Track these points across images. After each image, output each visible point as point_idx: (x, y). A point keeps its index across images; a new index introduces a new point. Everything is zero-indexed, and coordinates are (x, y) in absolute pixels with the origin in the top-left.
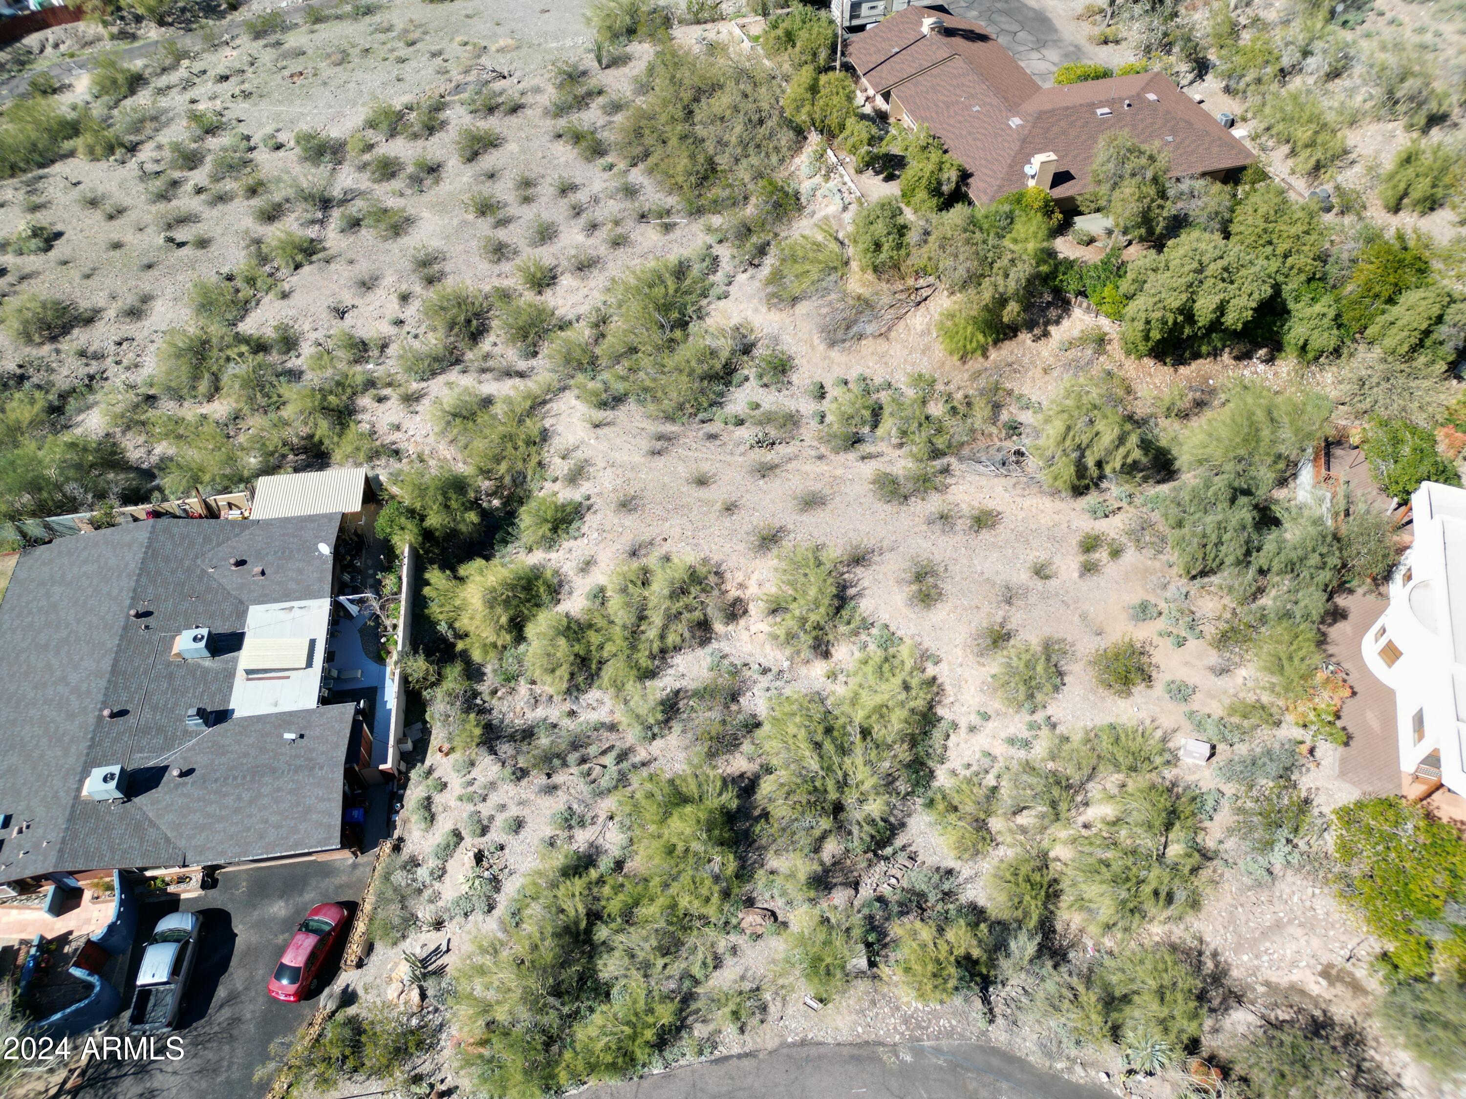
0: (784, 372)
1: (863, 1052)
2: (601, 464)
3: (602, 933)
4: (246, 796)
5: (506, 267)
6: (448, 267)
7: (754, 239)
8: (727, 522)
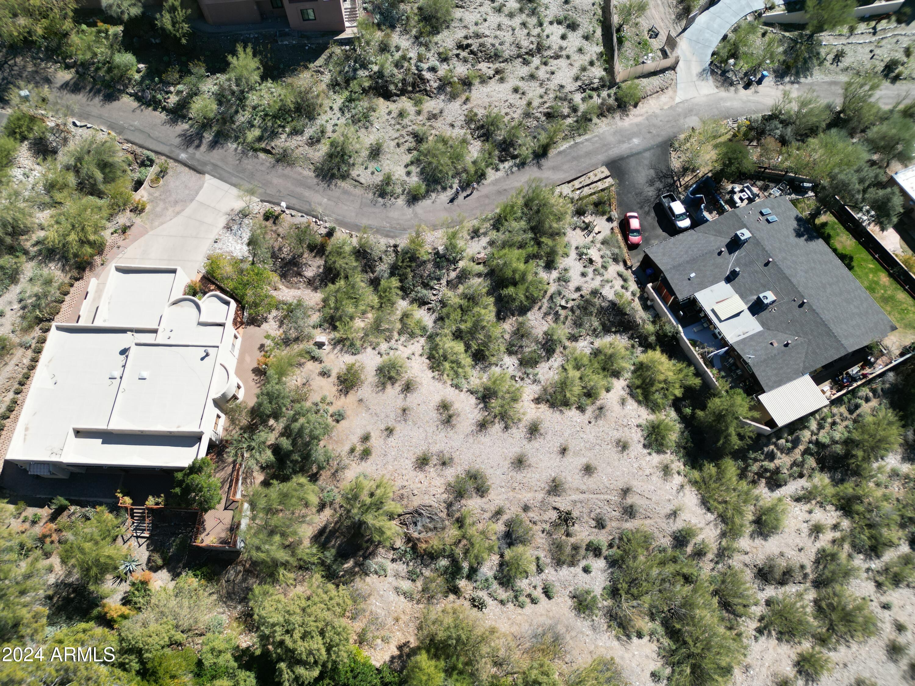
0: (578, 605)
2: (655, 478)
8: (561, 440)
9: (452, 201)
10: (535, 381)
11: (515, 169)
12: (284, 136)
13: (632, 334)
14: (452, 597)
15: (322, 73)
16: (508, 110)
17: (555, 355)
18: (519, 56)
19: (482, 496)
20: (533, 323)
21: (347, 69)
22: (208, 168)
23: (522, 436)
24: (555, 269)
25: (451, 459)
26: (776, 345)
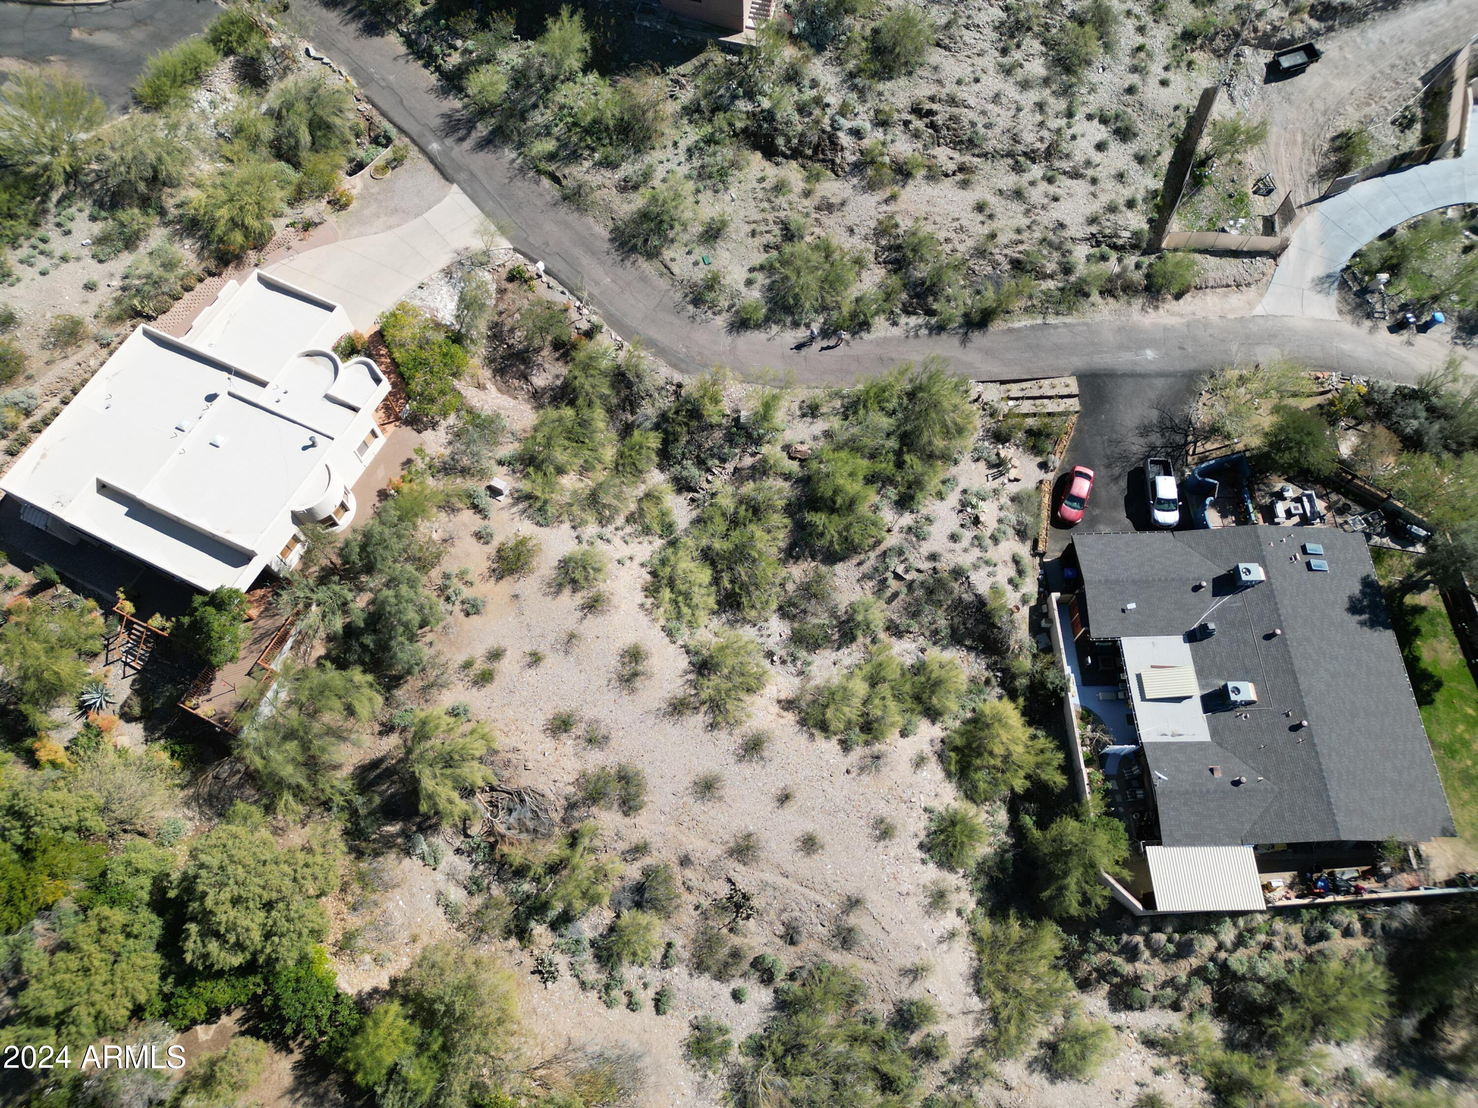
2: (912, 902)
4: (1147, 568)
8: (789, 780)
9: (799, 347)
10: (801, 673)
11: (924, 332)
12: (587, 164)
13: (996, 663)
14: (513, 942)
15: (682, 87)
16: (952, 235)
17: (854, 646)
18: (1010, 154)
19: (626, 814)
20: (838, 582)
21: (722, 91)
22: (462, 176)
23: (732, 749)
24: (912, 512)
25: (606, 738)
26: (1218, 775)
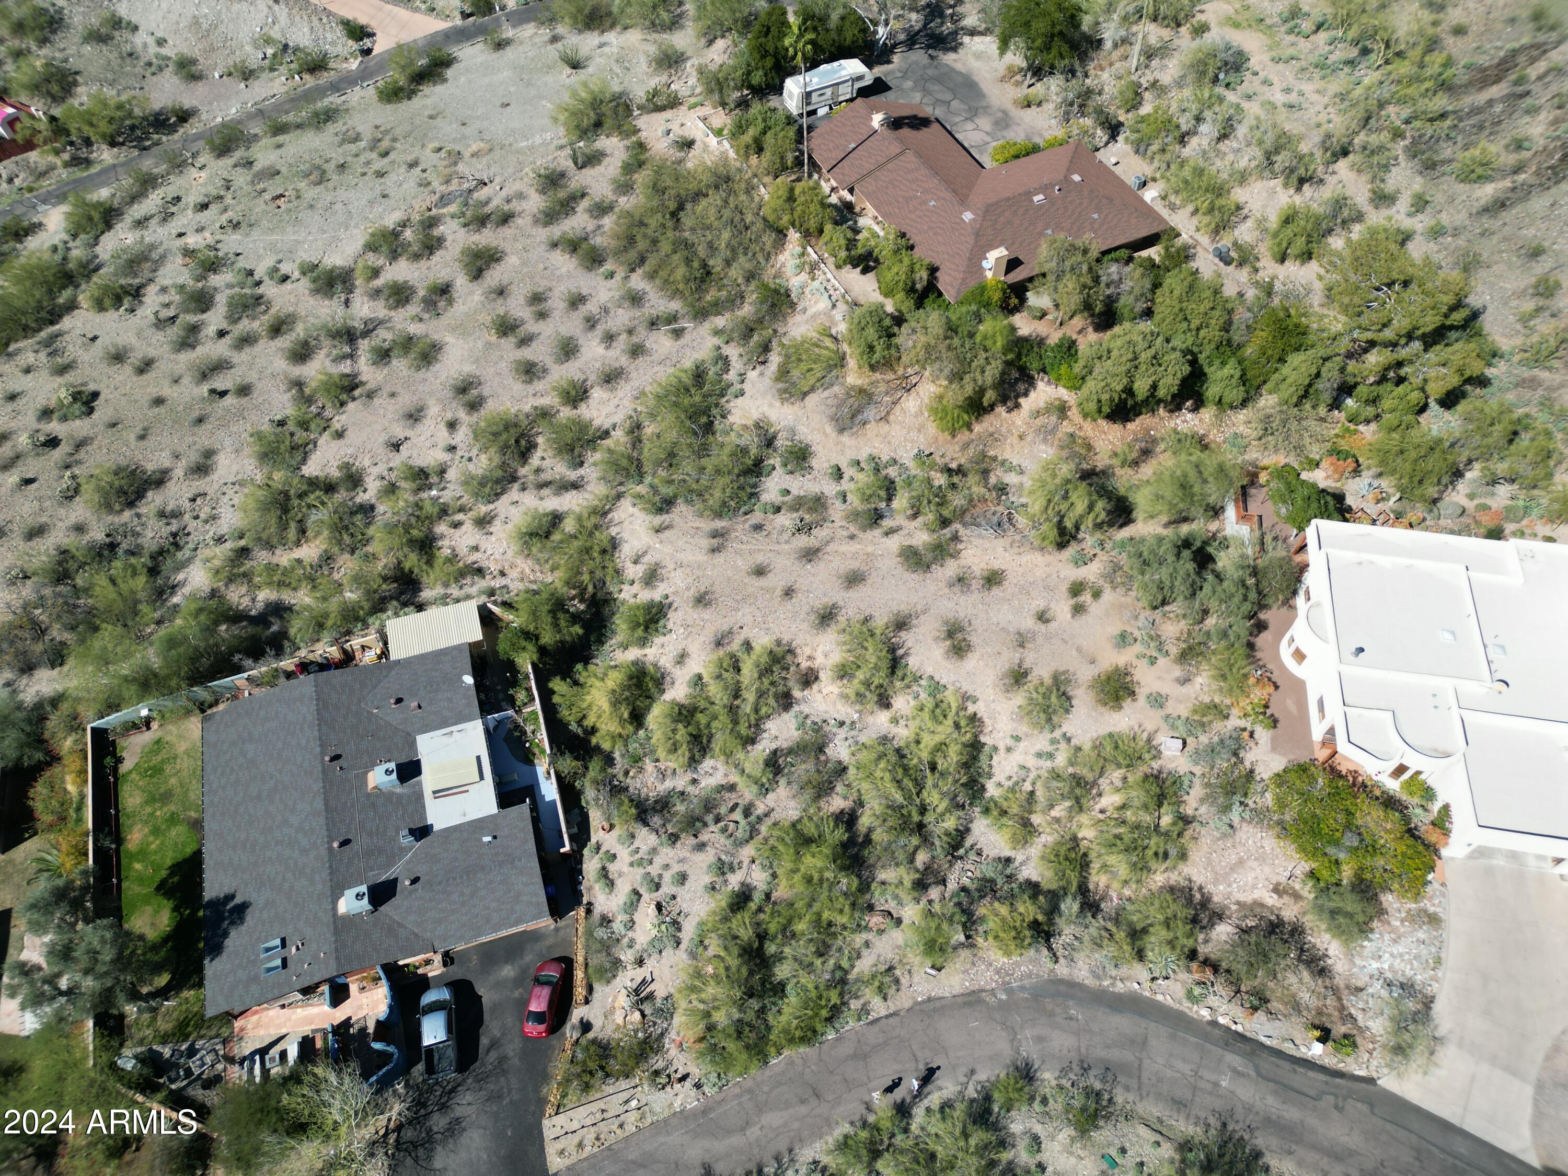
0: (804, 459)
1: (971, 998)
2: (671, 566)
3: (771, 948)
4: (467, 891)
5: (539, 386)
6: (486, 391)
7: (756, 338)
8: (789, 605)
9: (931, 1075)
10: (805, 718)
14: (954, 465)
17: (761, 759)
19: (909, 546)
23: (844, 611)
24: (732, 891)
25: (951, 585)
26: (414, 705)
